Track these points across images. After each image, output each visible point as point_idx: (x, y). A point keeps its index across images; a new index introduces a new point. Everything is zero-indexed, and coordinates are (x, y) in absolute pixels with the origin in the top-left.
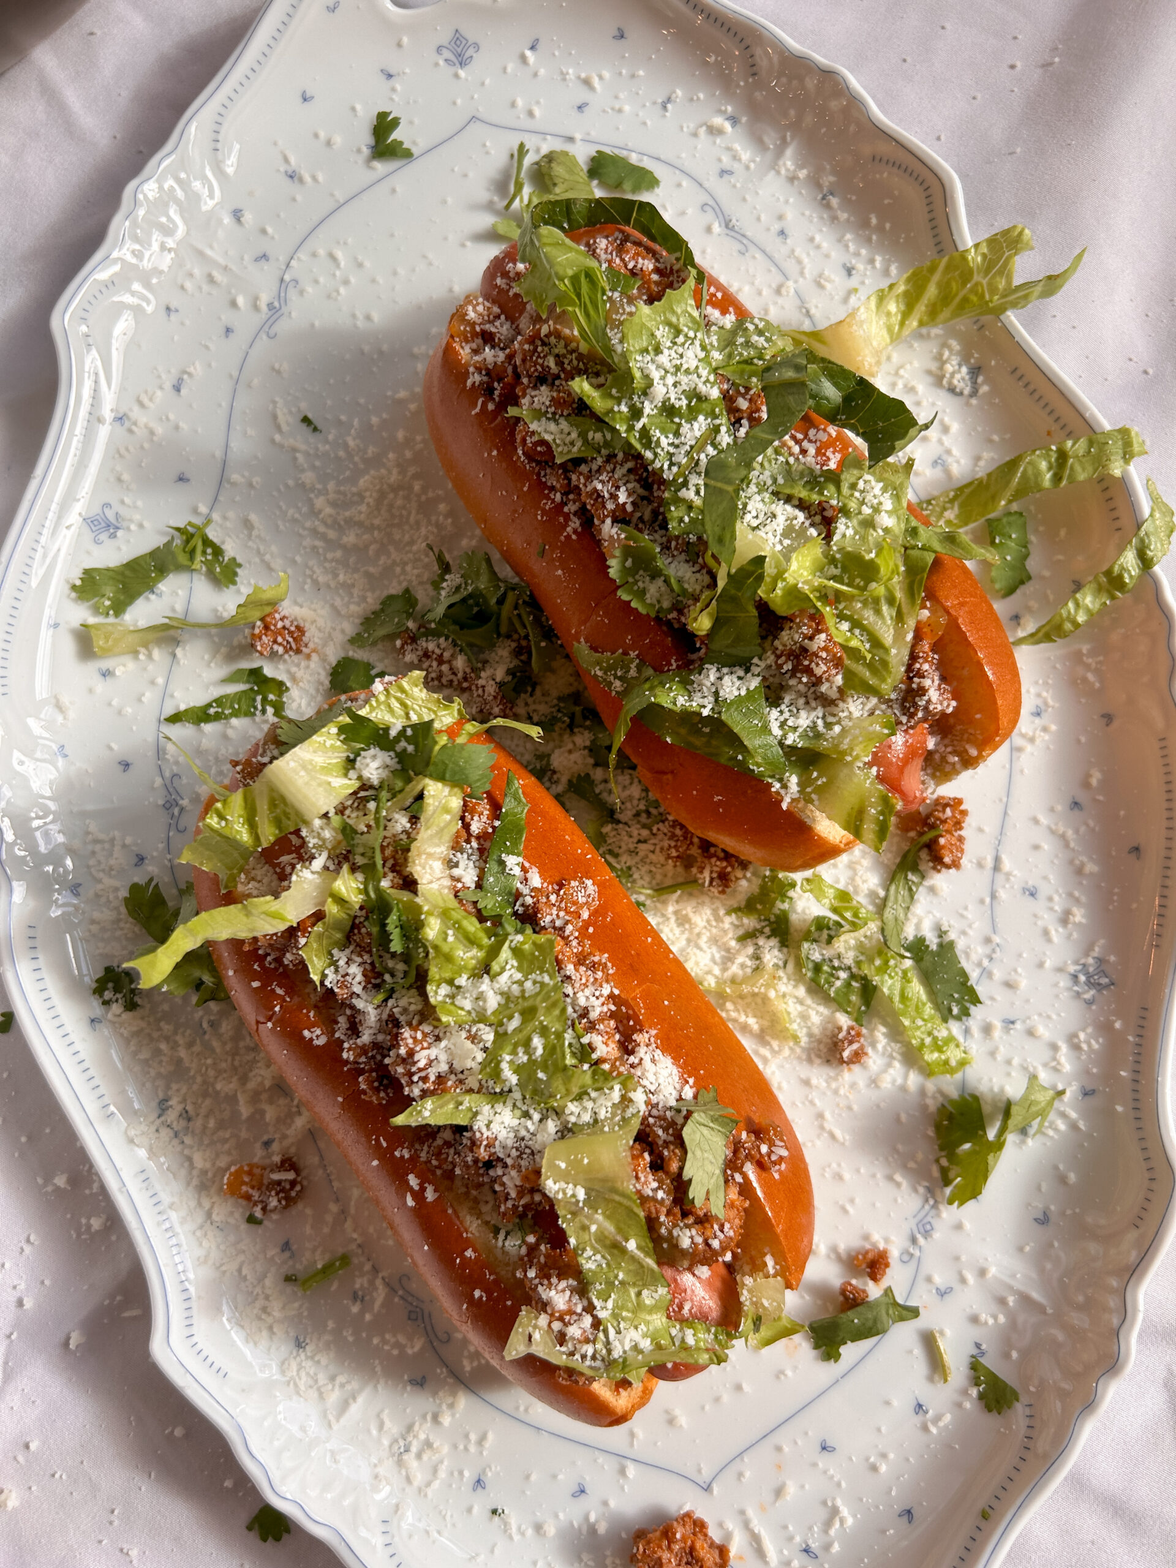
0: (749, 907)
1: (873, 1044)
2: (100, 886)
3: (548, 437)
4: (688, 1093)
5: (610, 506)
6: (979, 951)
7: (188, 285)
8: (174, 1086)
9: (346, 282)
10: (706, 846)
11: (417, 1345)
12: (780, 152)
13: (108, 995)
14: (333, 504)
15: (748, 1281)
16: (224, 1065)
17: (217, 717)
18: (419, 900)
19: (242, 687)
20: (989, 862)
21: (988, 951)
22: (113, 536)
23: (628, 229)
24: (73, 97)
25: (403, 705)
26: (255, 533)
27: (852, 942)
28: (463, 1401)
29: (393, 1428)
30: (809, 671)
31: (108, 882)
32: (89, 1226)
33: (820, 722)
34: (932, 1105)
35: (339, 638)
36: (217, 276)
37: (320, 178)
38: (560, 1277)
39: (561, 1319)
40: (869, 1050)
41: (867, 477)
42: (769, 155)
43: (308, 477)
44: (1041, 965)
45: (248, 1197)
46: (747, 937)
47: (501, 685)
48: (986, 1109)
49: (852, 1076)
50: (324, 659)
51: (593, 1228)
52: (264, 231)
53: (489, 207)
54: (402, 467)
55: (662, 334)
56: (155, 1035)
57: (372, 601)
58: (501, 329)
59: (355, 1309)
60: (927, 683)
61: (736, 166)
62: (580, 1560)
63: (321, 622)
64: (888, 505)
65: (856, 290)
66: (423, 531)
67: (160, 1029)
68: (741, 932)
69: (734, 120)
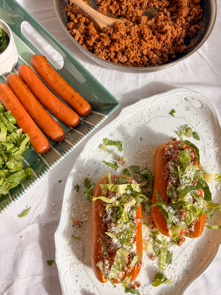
0: (153, 233)
1: (156, 259)
2: (83, 175)
3: (170, 169)
4: (136, 252)
5: (172, 181)
6: (175, 258)
7: (139, 114)
8: (75, 204)
9: (156, 126)
10: (153, 222)
11: (82, 254)
12: (216, 147)
13: (76, 188)
14: (137, 150)
15: (127, 277)
16: (82, 206)
17: (109, 165)
18: (124, 210)
19: (113, 163)
20: (183, 248)
21: (176, 258)
22: (111, 136)
23: (194, 149)
24: (140, 80)
25: (135, 187)
26: (127, 147)
27: (162, 246)
28: (82, 265)
29: (72, 262)
30: (181, 215)
31: (84, 175)
32: (53, 212)
33: (178, 222)
34: (158, 272)
35: (128, 166)
36: (143, 114)
37: (162, 112)
38: (108, 260)
39: (105, 265)
40: (155, 260)
41: (202, 200)
42: (214, 147)
43: (137, 145)
44: (181, 265)
45: (75, 223)
46: (150, 236)
47: (143, 186)
48: (163, 277)
49: (151, 261)
50: (124, 167)
51: (118, 260)
52: (151, 113)
53: (178, 129)
54: (148, 152)
55: (191, 169)
56: (77, 196)
57: (134, 164)
58: (173, 150)
59: (77, 245)
60: (193, 226)
61: (210, 145)
62: (82, 294)
63: (127, 163)
64: (202, 205)
65: (214, 169)
66: (145, 161)
67: (78, 196)
68: (150, 235)
69: (213, 139)
